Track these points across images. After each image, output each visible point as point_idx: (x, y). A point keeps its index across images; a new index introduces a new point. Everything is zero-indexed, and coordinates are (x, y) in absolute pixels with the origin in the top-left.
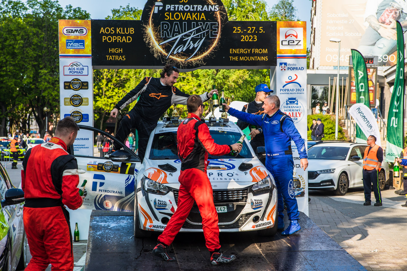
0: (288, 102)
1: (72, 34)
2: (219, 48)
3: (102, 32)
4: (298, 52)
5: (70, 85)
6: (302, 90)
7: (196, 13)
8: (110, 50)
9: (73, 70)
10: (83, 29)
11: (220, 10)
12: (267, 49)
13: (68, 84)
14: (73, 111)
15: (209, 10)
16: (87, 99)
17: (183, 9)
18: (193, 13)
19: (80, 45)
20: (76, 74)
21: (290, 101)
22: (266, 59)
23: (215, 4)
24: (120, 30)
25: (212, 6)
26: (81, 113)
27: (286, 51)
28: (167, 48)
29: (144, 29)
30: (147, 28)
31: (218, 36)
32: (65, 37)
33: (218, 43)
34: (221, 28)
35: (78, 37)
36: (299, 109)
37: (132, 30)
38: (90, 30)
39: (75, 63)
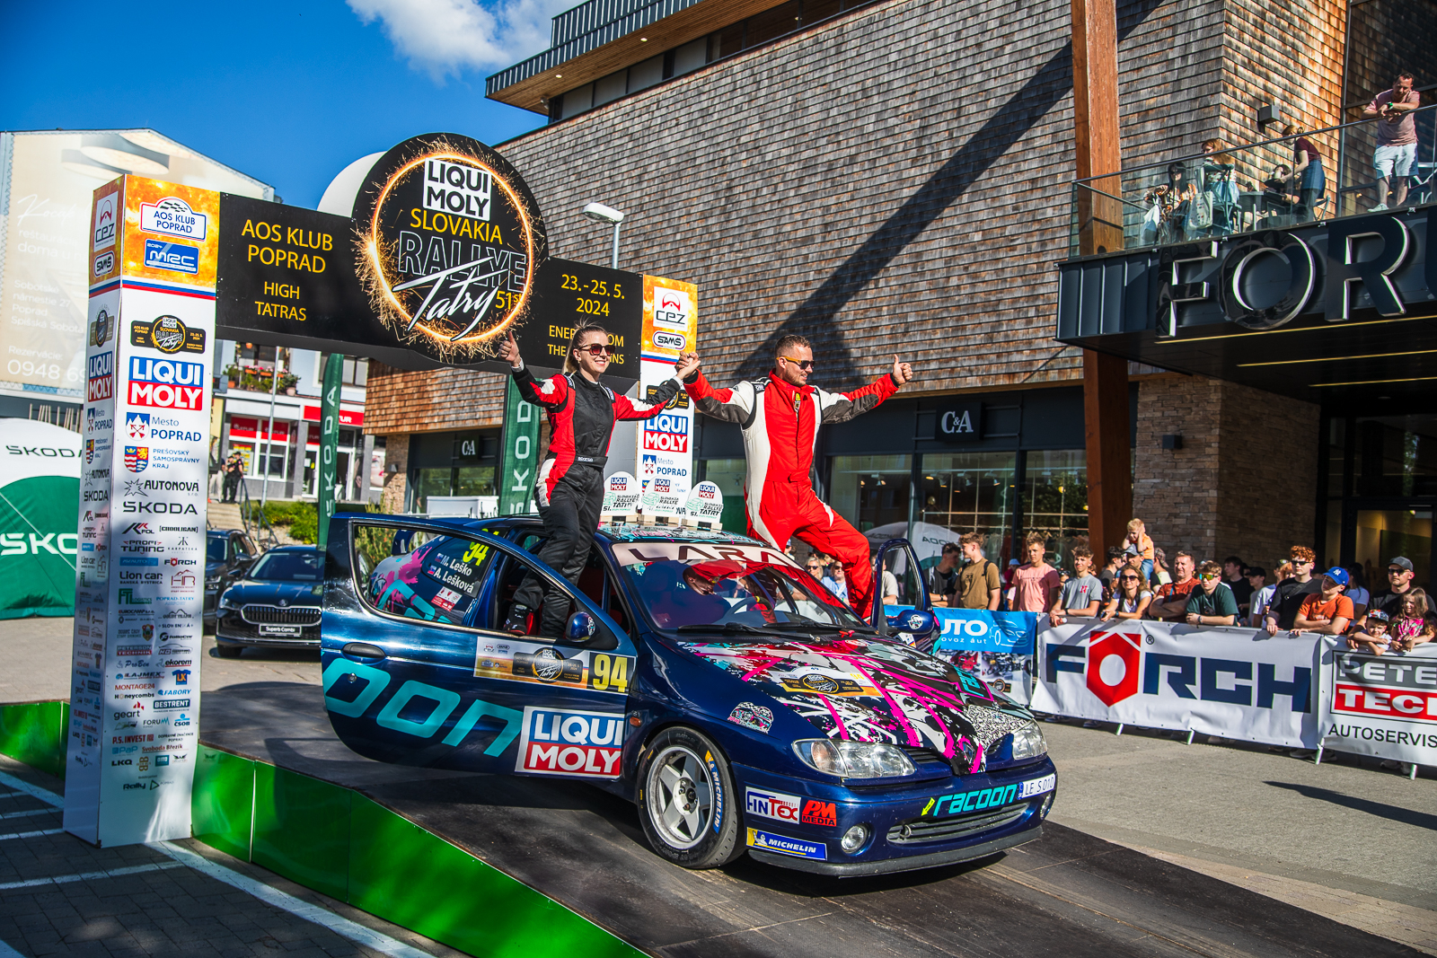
2: (528, 319)
3: (248, 234)
8: (266, 287)
24: (297, 236)
28: (412, 301)
29: (358, 243)
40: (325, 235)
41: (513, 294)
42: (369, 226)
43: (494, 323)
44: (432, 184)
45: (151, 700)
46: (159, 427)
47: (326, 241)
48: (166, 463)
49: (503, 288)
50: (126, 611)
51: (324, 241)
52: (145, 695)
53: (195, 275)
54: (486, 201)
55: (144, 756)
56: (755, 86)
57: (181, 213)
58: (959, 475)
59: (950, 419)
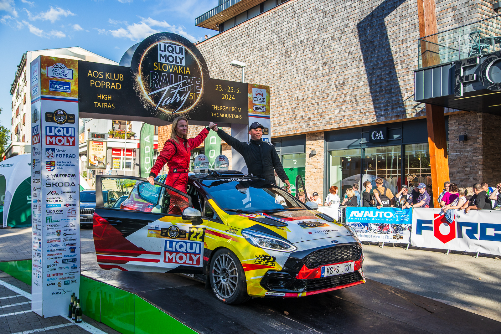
3: (90, 76)
8: (98, 96)
24: (109, 76)
28: (156, 98)
29: (134, 77)
40: (120, 75)
41: (196, 94)
42: (138, 70)
44: (161, 52)
45: (61, 259)
46: (59, 153)
47: (121, 77)
48: (61, 167)
49: (192, 91)
50: (50, 225)
51: (120, 77)
52: (59, 258)
53: (70, 93)
54: (183, 58)
55: (60, 281)
56: (294, 13)
57: (63, 69)
58: (379, 155)
59: (375, 135)
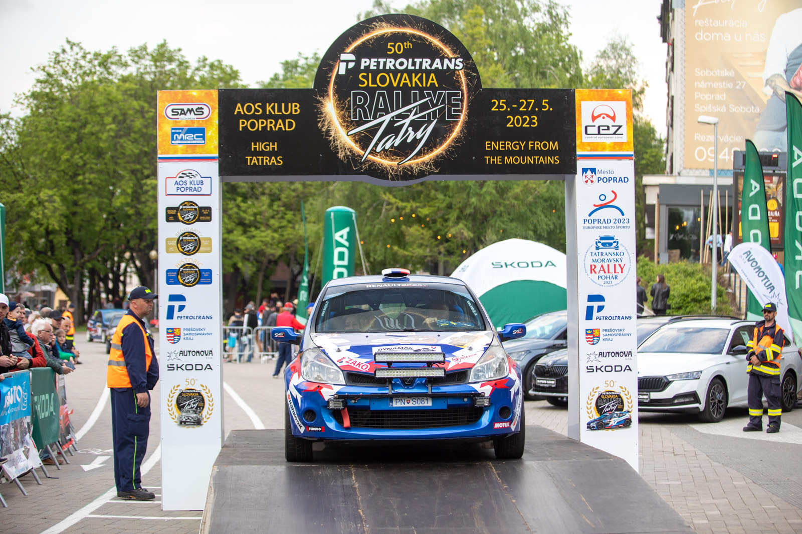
0: (599, 245)
1: (183, 116)
2: (464, 140)
3: (239, 113)
4: (617, 149)
5: (177, 213)
6: (626, 221)
7: (420, 74)
8: (253, 146)
9: (184, 186)
10: (203, 106)
11: (465, 67)
12: (556, 143)
13: (173, 212)
14: (183, 264)
15: (445, 68)
16: (210, 239)
17: (394, 65)
18: (414, 75)
19: (197, 137)
20: (188, 192)
21: (602, 241)
22: (555, 161)
23: (456, 56)
24: (273, 108)
25: (450, 60)
26: (197, 267)
27: (594, 146)
28: (364, 140)
29: (319, 105)
30: (324, 102)
31: (463, 117)
32: (168, 123)
33: (462, 131)
34: (468, 102)
35: (193, 122)
36: (620, 257)
37: (295, 108)
38: (215, 108)
39: (186, 172)
40: (294, 104)
42: (326, 91)
43: (435, 147)
